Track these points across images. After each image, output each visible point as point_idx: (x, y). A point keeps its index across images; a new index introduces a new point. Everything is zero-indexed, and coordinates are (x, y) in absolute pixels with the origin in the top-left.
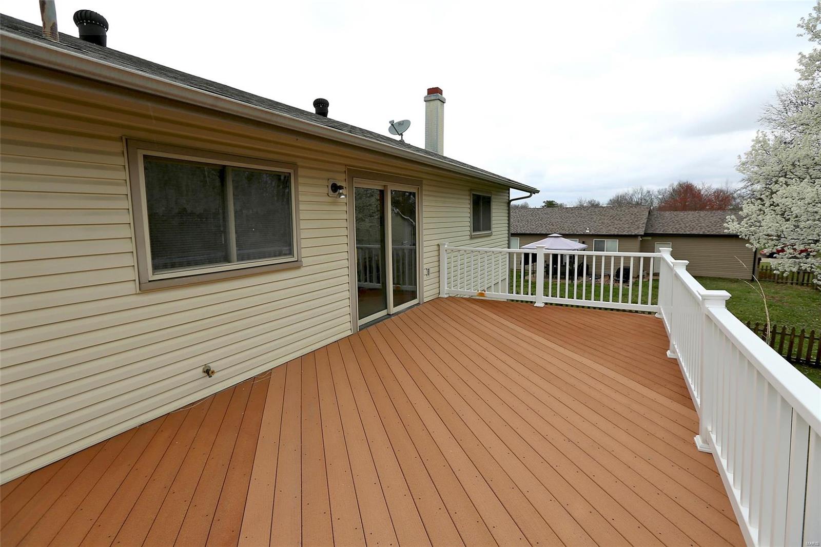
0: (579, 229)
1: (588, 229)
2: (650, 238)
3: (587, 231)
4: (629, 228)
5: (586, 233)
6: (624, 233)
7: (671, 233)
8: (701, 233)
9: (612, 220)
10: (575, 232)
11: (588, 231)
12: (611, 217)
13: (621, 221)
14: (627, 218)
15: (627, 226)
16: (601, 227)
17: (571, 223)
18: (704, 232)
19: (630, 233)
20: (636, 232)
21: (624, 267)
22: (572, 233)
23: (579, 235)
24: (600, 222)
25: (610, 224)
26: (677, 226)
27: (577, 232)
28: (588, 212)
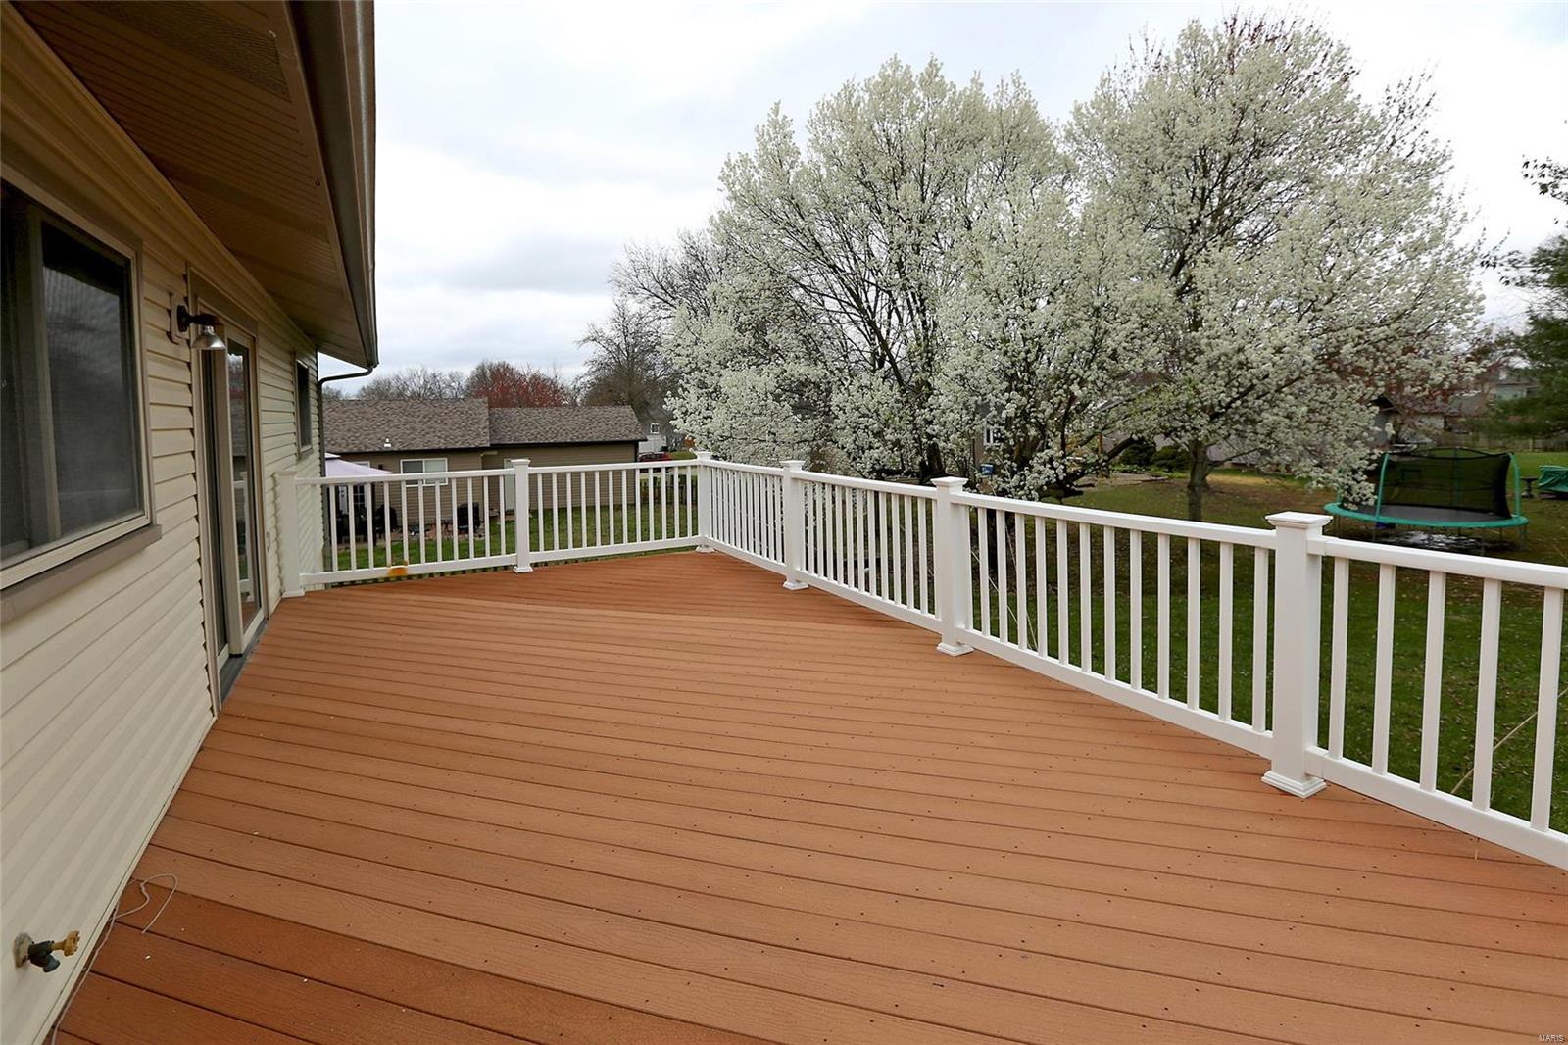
0: (367, 442)
1: (387, 440)
2: (495, 453)
3: (386, 445)
4: (463, 436)
5: (384, 449)
6: (458, 446)
7: (527, 442)
8: (569, 441)
9: (429, 424)
10: (363, 449)
11: (389, 445)
12: (425, 417)
13: (446, 424)
14: (455, 420)
15: (458, 433)
16: (412, 436)
17: (349, 431)
18: (572, 439)
19: (467, 445)
20: (477, 443)
21: (474, 504)
22: (355, 450)
23: (371, 452)
24: (407, 427)
25: (427, 431)
26: (532, 432)
27: (366, 447)
28: (378, 410)
